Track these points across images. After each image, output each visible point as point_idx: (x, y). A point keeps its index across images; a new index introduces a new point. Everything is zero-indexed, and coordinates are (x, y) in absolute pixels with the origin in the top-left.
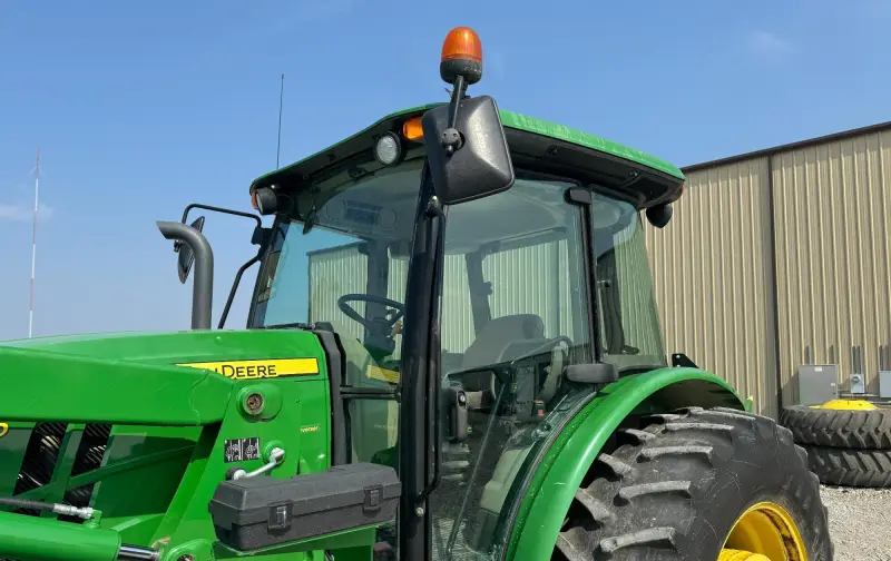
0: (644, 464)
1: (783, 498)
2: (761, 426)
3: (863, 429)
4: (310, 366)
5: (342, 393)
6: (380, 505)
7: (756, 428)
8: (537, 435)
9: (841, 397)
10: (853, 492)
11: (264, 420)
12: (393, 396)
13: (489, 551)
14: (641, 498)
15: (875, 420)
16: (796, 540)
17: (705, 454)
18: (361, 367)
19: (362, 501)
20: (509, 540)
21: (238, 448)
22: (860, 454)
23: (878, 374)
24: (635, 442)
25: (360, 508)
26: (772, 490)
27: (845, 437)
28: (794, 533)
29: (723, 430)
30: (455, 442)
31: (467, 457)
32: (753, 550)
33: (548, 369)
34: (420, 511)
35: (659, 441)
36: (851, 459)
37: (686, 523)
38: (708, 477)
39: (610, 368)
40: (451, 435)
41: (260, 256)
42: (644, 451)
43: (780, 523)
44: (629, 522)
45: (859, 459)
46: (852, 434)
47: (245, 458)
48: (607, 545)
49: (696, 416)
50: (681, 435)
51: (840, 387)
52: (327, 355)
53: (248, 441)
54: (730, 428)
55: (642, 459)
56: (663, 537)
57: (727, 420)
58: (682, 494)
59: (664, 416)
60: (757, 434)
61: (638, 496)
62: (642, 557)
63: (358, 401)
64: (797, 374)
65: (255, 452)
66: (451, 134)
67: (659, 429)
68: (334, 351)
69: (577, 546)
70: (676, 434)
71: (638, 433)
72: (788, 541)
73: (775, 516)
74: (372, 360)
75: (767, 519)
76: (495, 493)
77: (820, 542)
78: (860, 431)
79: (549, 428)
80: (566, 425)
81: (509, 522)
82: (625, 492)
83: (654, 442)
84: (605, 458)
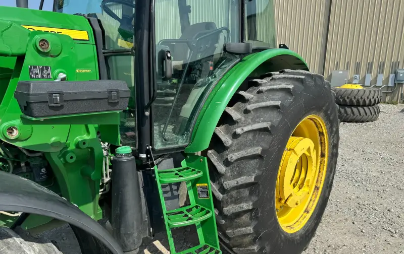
0: (260, 95)
1: (322, 114)
2: (317, 79)
3: (356, 97)
4: (83, 35)
5: (104, 53)
6: (118, 100)
7: (315, 80)
8: (209, 80)
9: (348, 83)
10: (347, 124)
11: (52, 56)
12: (130, 53)
13: (183, 135)
14: (256, 110)
15: (362, 93)
16: (325, 133)
17: (289, 89)
18: (115, 40)
19: (107, 97)
20: (193, 130)
21: (37, 71)
22: (353, 108)
23: (365, 75)
24: (257, 84)
25: (106, 100)
26: (318, 109)
27: (348, 100)
28: (324, 130)
29: (299, 78)
30: (165, 79)
32: (305, 137)
33: (216, 45)
34: (147, 113)
35: (268, 84)
36: (349, 110)
37: (276, 121)
38: (290, 99)
39: (248, 46)
40: (163, 76)
42: (261, 88)
43: (319, 126)
44: (250, 121)
45: (352, 110)
46: (351, 99)
47: (43, 77)
48: (239, 131)
49: (287, 72)
50: (279, 81)
51: (348, 80)
52: (94, 31)
53: (43, 67)
54: (303, 77)
55: (259, 92)
56: (265, 126)
57: (302, 74)
58: (276, 107)
59: (272, 73)
60: (315, 81)
61: (255, 109)
62: (254, 136)
63: (113, 57)
64: (331, 75)
65: (49, 74)
67: (269, 79)
68: (98, 29)
69: (225, 133)
70: (277, 81)
71: (258, 80)
72: (321, 134)
73: (317, 122)
74: (121, 36)
75: (314, 124)
76: (187, 110)
77: (335, 135)
78: (355, 98)
79: (215, 77)
80: (224, 76)
81: (193, 122)
82: (249, 107)
83: (265, 84)
84: (242, 93)
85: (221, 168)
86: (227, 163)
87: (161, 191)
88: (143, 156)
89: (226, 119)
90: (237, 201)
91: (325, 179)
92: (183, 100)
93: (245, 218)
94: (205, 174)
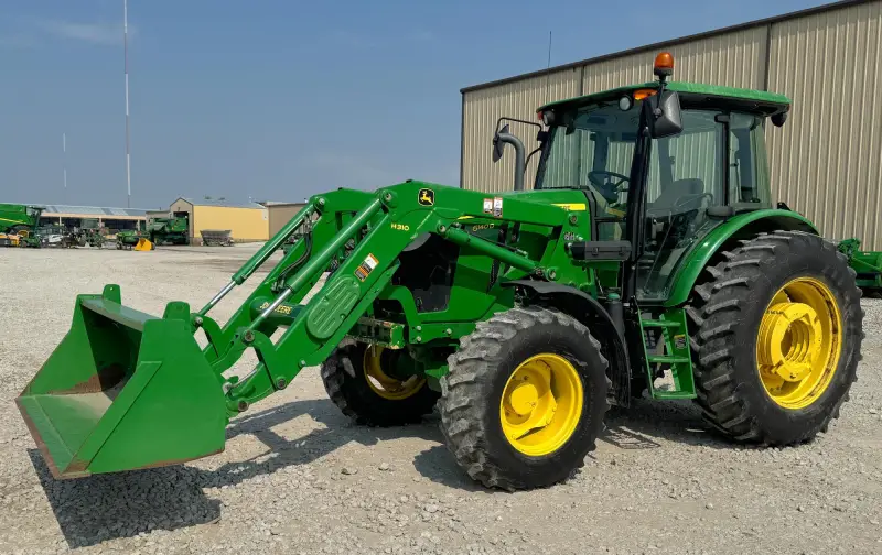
0: (742, 254)
1: (823, 278)
4: (581, 207)
5: (595, 220)
8: (690, 241)
13: (663, 290)
14: (737, 267)
16: (833, 303)
17: (771, 249)
18: (604, 208)
19: (619, 250)
20: (672, 286)
21: (568, 235)
24: (740, 245)
25: (618, 253)
28: (832, 299)
31: (653, 258)
34: (634, 268)
35: (753, 244)
37: (755, 276)
39: (734, 208)
41: (542, 148)
42: (744, 248)
43: (824, 293)
44: (729, 277)
48: (717, 286)
49: (776, 234)
50: (765, 241)
52: (589, 202)
55: (742, 252)
56: (743, 281)
58: (756, 265)
59: (759, 234)
66: (658, 111)
67: (754, 239)
68: (592, 200)
69: (704, 289)
70: (762, 241)
71: (742, 241)
72: (829, 303)
73: (821, 288)
75: (816, 290)
76: (667, 269)
80: (706, 236)
81: (673, 279)
82: (729, 265)
83: (748, 245)
84: (725, 253)
85: (699, 320)
86: (705, 316)
87: (643, 333)
88: (627, 305)
89: (705, 277)
90: (714, 350)
91: (840, 360)
92: (663, 260)
93: (722, 367)
94: (683, 325)
